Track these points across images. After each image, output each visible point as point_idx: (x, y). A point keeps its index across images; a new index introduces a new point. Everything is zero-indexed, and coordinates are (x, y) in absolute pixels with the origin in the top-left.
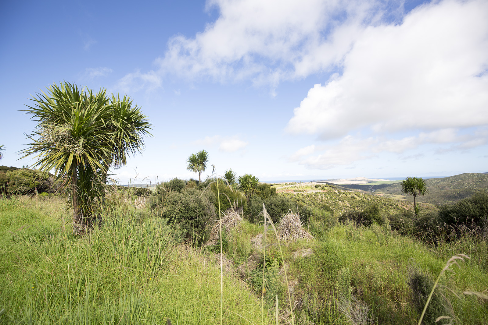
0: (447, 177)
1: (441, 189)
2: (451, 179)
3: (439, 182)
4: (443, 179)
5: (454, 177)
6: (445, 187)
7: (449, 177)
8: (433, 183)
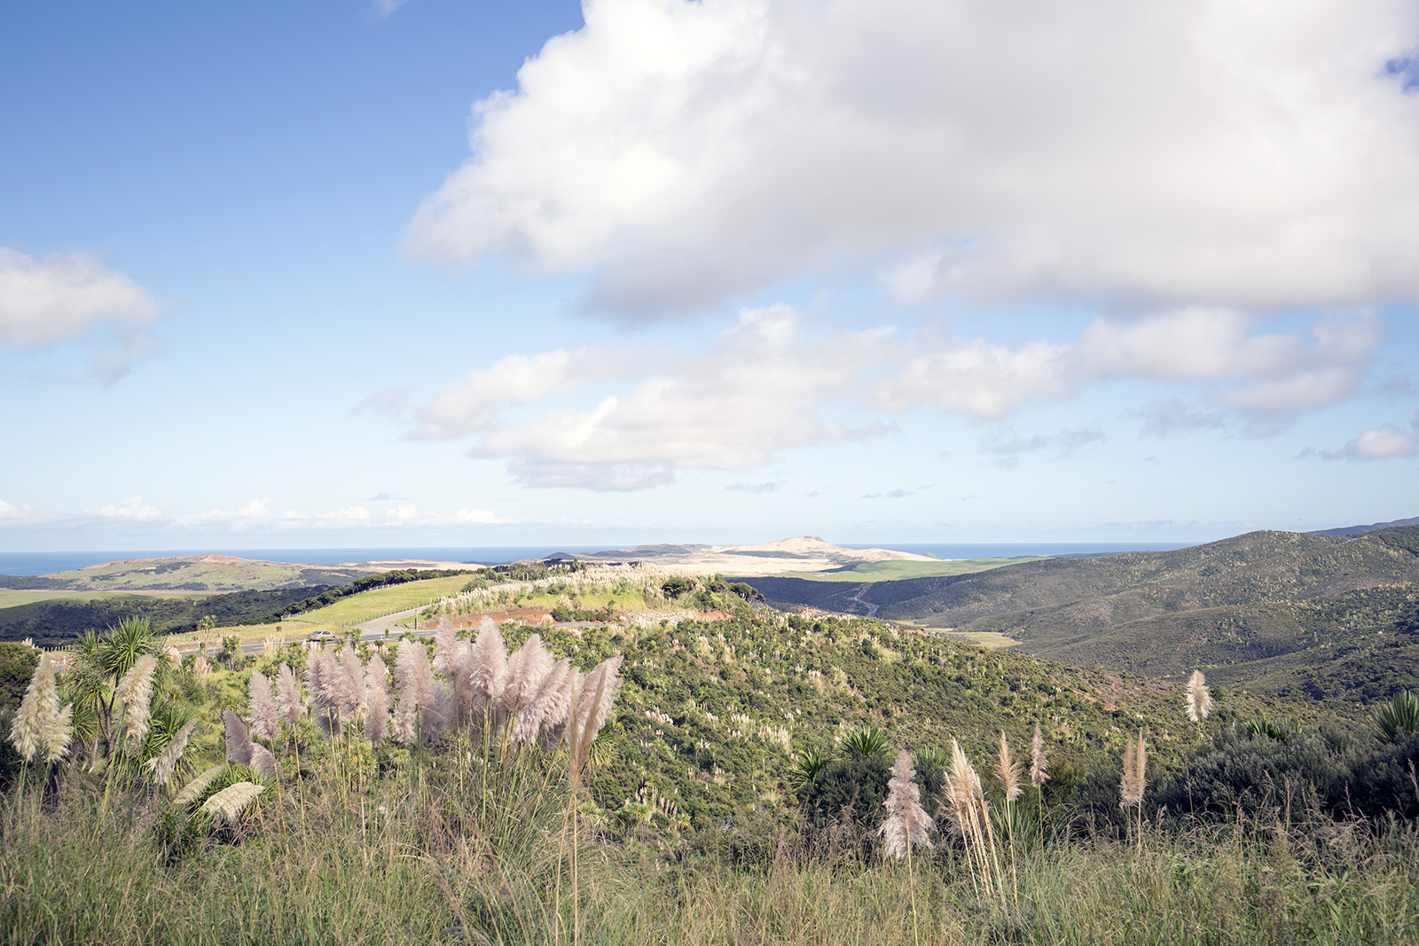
0: (1188, 550)
1: (1170, 606)
2: (1203, 556)
3: (1154, 573)
4: (1173, 559)
5: (1214, 548)
6: (1182, 593)
7: (1198, 550)
8: (1132, 576)
